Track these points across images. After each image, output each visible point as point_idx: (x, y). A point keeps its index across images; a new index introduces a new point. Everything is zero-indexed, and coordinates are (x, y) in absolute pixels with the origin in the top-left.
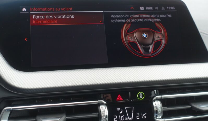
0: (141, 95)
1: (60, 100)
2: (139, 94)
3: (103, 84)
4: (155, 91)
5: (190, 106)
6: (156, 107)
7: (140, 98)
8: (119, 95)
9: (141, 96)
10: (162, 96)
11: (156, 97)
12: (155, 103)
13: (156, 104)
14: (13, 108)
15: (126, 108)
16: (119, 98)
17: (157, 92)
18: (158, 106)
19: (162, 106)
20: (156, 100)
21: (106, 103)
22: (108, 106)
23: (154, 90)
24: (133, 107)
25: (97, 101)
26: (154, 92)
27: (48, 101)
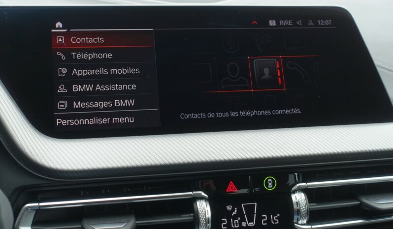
0: (270, 182)
1: (125, 190)
2: (267, 180)
3: (202, 162)
4: (295, 175)
5: (359, 202)
6: (297, 203)
7: (269, 187)
8: (231, 182)
9: (270, 184)
10: (309, 184)
11: (298, 185)
12: (295, 196)
13: (296, 199)
14: (41, 204)
15: (242, 205)
16: (232, 188)
17: (298, 175)
18: (300, 202)
19: (308, 202)
20: (298, 190)
21: (207, 196)
22: (211, 201)
23: (293, 173)
24: (256, 204)
25: (191, 193)
26: (293, 176)
27: (103, 192)
